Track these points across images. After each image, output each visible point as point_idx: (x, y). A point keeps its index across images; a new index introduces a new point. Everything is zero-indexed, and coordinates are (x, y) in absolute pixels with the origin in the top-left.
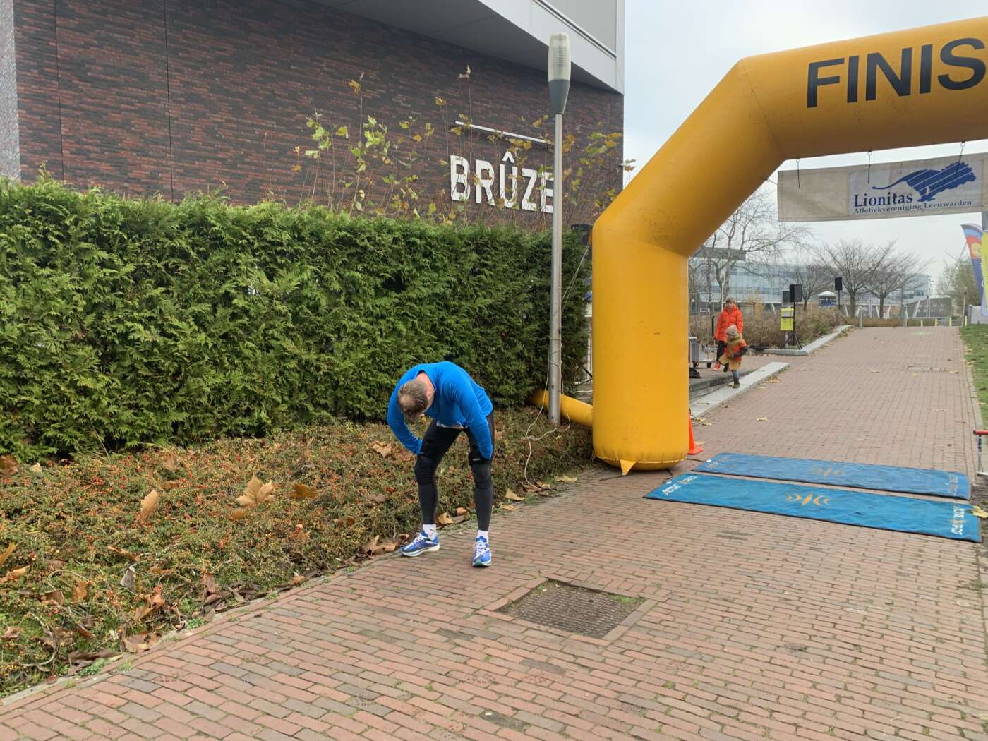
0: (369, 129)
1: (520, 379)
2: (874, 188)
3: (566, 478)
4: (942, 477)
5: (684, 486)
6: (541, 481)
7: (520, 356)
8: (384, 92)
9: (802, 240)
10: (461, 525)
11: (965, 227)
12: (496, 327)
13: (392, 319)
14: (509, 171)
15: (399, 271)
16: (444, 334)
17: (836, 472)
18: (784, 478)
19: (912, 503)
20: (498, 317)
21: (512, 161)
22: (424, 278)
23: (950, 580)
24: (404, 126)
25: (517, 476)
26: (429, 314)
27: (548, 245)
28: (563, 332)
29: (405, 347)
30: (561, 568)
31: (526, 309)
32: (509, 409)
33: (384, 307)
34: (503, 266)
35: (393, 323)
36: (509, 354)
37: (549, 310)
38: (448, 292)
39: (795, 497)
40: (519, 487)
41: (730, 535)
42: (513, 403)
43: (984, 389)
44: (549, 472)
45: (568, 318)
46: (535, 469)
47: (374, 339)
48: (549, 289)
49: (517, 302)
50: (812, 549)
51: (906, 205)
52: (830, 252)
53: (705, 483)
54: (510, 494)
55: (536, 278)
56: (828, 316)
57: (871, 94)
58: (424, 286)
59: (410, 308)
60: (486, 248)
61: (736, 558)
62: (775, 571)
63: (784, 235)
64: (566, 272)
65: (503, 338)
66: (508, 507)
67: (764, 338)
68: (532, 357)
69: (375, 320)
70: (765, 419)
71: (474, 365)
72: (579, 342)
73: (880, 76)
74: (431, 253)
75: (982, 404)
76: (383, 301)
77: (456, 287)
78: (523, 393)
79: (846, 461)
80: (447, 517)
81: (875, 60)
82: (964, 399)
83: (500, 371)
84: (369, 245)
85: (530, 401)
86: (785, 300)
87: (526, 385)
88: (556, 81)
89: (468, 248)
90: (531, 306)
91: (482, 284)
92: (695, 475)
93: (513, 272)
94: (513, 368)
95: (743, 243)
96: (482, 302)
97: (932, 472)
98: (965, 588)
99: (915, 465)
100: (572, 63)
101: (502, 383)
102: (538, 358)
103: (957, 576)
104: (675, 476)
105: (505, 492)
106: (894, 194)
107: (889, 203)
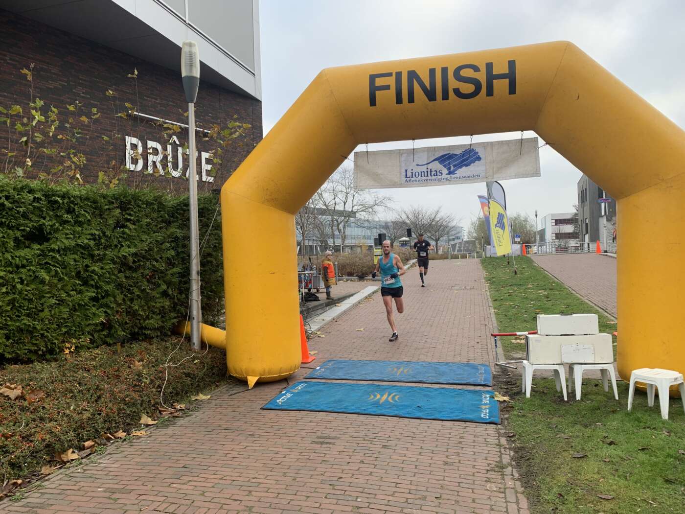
0: (35, 109)
1: (165, 314)
2: (417, 165)
3: (201, 397)
4: (474, 368)
5: (295, 395)
6: (178, 401)
7: (165, 294)
8: (66, 84)
9: (388, 205)
10: (84, 460)
11: (480, 197)
12: (141, 271)
13: (33, 268)
14: (175, 151)
15: (40, 225)
16: (89, 279)
17: (406, 370)
18: (371, 378)
19: (456, 393)
20: (142, 263)
21: (178, 142)
22: (68, 232)
23: (482, 464)
24: (71, 108)
25: (152, 402)
26: (72, 263)
27: (187, 204)
28: (202, 273)
29: (48, 292)
30: (164, 501)
31: (168, 256)
32: (155, 340)
33: (24, 258)
34: (145, 221)
35: (34, 272)
36: (154, 293)
37: (189, 255)
38: (92, 243)
39: (375, 396)
40: (154, 410)
41: (321, 440)
42: (159, 334)
43: (496, 300)
44: (186, 393)
45: (208, 262)
46: (171, 393)
47: (14, 287)
48: (188, 238)
49: (160, 250)
50: (384, 447)
51: (439, 177)
52: (405, 213)
53: (312, 389)
54: (145, 419)
55: (178, 230)
56: (404, 254)
57: (411, 99)
58: (67, 238)
59: (54, 257)
60: (130, 206)
61: (323, 465)
62: (353, 475)
63: (377, 202)
64: (203, 226)
65: (148, 281)
66: (138, 434)
67: (364, 269)
68: (175, 295)
69: (15, 269)
70: (362, 329)
71: (119, 305)
72: (218, 281)
73: (416, 86)
74: (74, 210)
75: (496, 310)
76: (22, 253)
77: (100, 238)
78: (168, 324)
79: (413, 360)
80: (73, 452)
81: (412, 75)
82: (485, 308)
83: (146, 308)
84: (6, 203)
85: (176, 331)
86: (376, 244)
87: (170, 319)
88: (186, 77)
89: (111, 206)
90: (173, 253)
91: (125, 236)
92: (305, 382)
93: (156, 226)
94: (158, 305)
95: (353, 207)
96: (125, 251)
97: (468, 365)
98: (492, 470)
99: (457, 360)
100: (200, 61)
101: (148, 318)
102: (181, 295)
103: (486, 459)
104: (291, 384)
105: (140, 418)
106: (431, 170)
107: (428, 176)
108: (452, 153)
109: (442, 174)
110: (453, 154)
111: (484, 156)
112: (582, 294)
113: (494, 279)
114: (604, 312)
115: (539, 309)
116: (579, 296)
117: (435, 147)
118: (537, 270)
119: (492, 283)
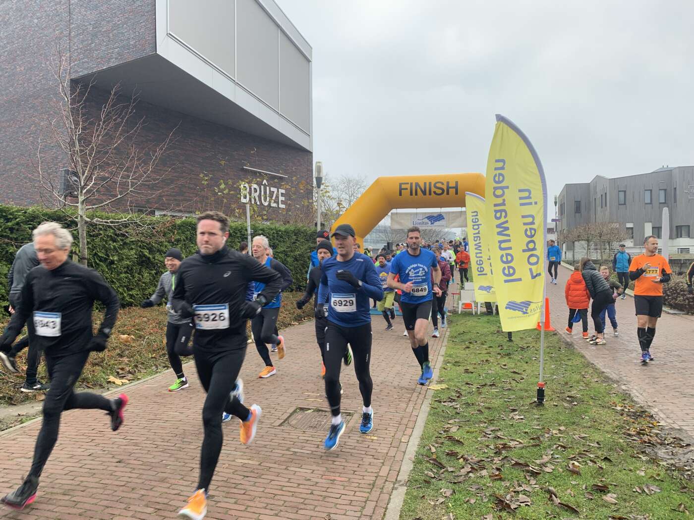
2: (418, 220)
14: (265, 190)
21: (267, 184)
57: (416, 194)
73: (418, 189)
81: (417, 184)
110: (433, 216)
117: (426, 211)
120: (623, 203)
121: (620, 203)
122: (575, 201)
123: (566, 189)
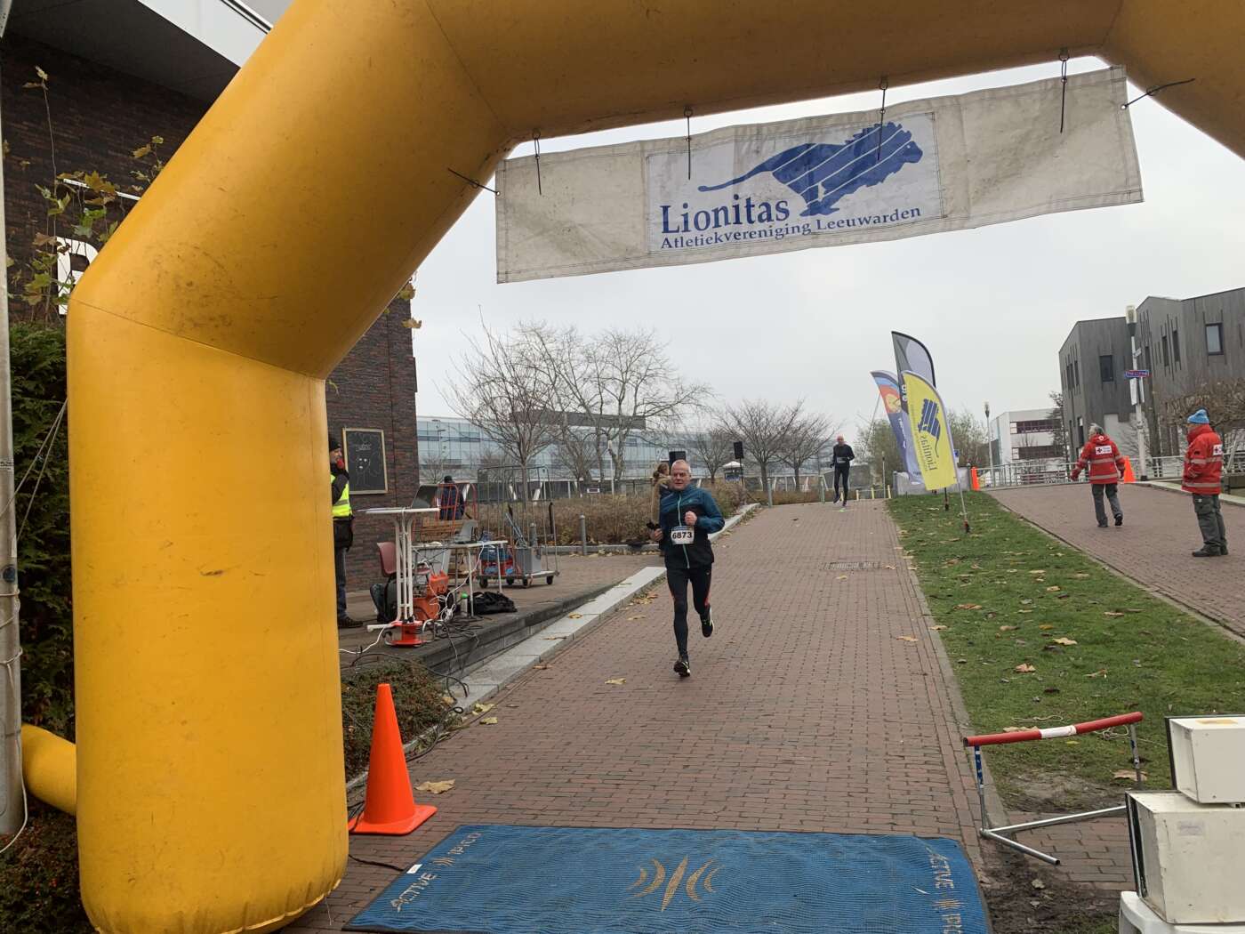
2: (703, 189)
9: (702, 402)
51: (776, 224)
52: (733, 414)
56: (728, 493)
63: (682, 396)
75: (941, 627)
79: (724, 823)
82: (914, 619)
95: (636, 407)
106: (748, 200)
107: (738, 222)
108: (817, 142)
109: (786, 212)
110: (822, 146)
111: (932, 143)
112: (1139, 579)
113: (922, 544)
114: (1221, 628)
115: (1050, 623)
116: (1135, 584)
117: (759, 127)
118: (1012, 522)
119: (918, 555)
120: (1218, 349)
121: (1210, 351)
122: (1101, 357)
123: (1080, 332)
